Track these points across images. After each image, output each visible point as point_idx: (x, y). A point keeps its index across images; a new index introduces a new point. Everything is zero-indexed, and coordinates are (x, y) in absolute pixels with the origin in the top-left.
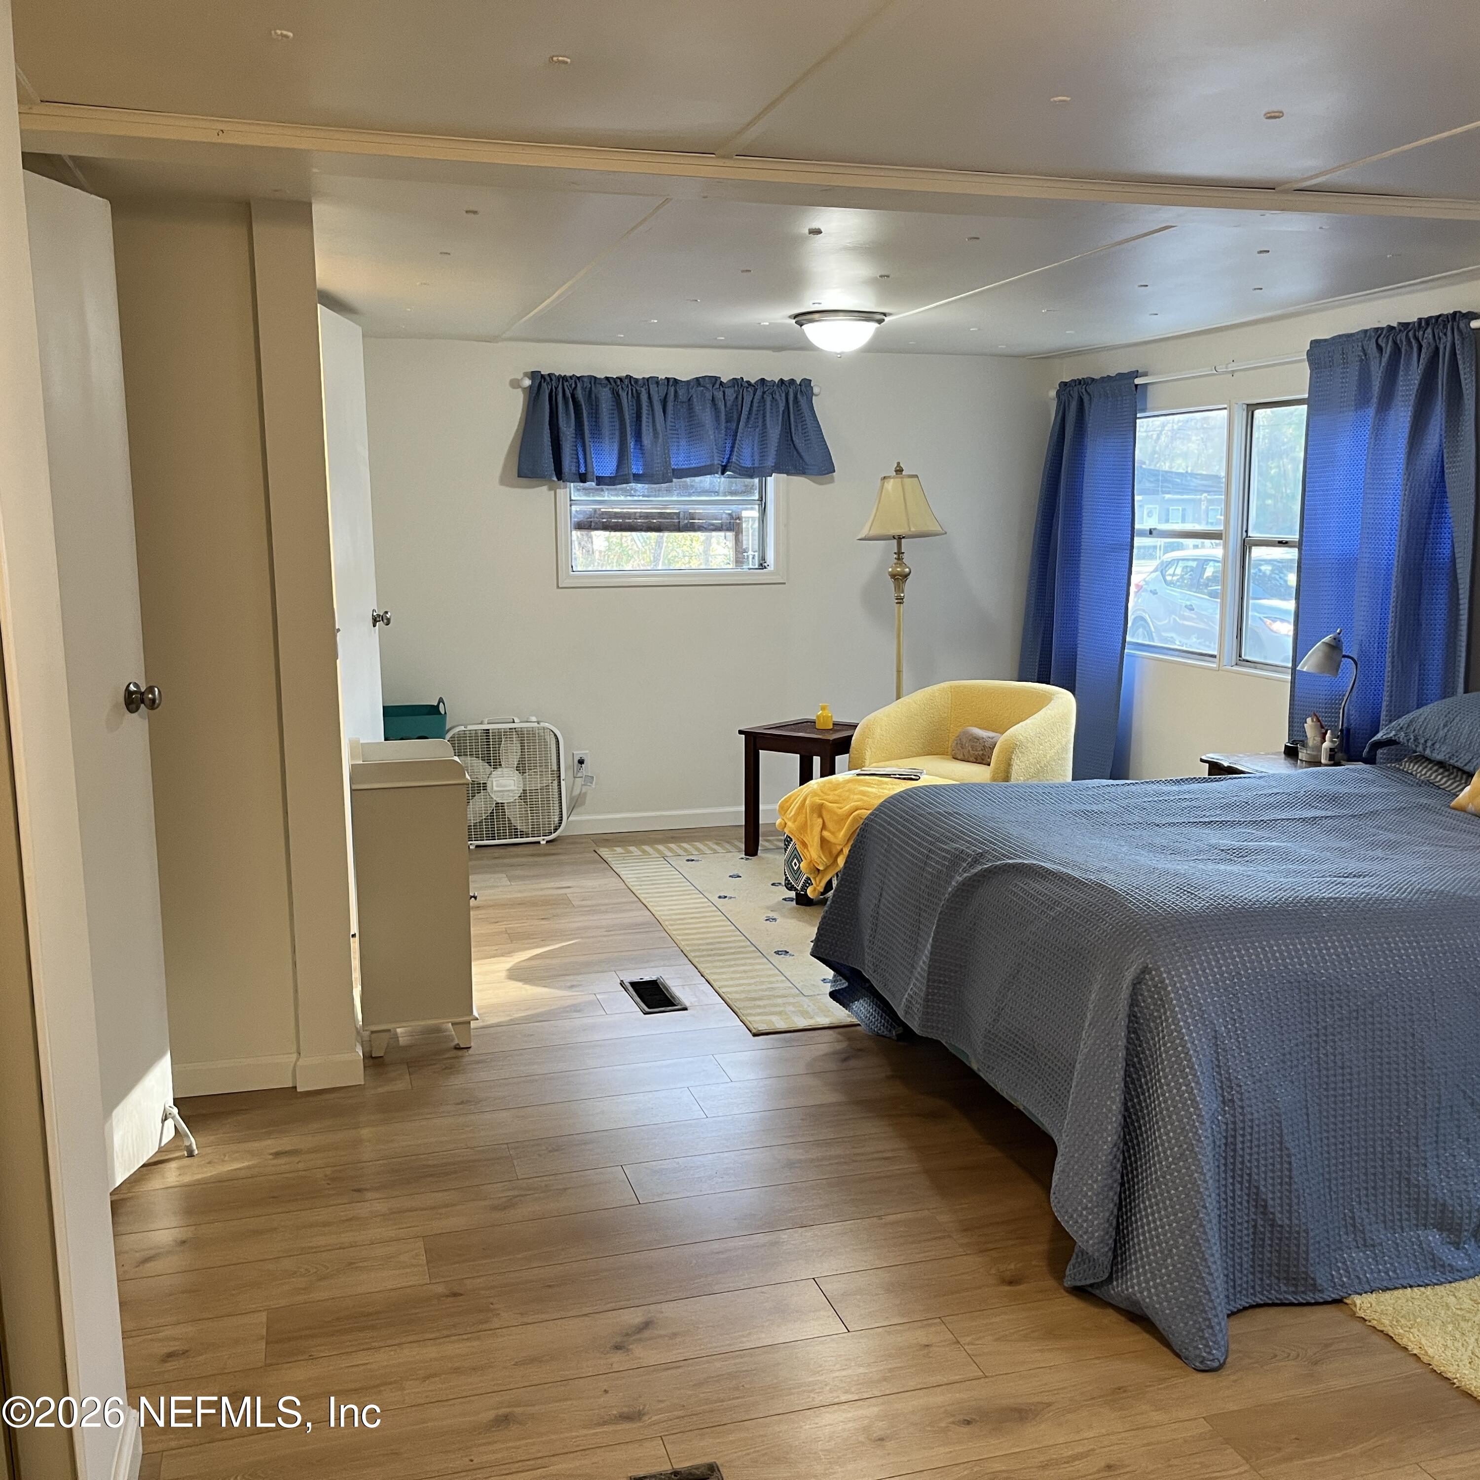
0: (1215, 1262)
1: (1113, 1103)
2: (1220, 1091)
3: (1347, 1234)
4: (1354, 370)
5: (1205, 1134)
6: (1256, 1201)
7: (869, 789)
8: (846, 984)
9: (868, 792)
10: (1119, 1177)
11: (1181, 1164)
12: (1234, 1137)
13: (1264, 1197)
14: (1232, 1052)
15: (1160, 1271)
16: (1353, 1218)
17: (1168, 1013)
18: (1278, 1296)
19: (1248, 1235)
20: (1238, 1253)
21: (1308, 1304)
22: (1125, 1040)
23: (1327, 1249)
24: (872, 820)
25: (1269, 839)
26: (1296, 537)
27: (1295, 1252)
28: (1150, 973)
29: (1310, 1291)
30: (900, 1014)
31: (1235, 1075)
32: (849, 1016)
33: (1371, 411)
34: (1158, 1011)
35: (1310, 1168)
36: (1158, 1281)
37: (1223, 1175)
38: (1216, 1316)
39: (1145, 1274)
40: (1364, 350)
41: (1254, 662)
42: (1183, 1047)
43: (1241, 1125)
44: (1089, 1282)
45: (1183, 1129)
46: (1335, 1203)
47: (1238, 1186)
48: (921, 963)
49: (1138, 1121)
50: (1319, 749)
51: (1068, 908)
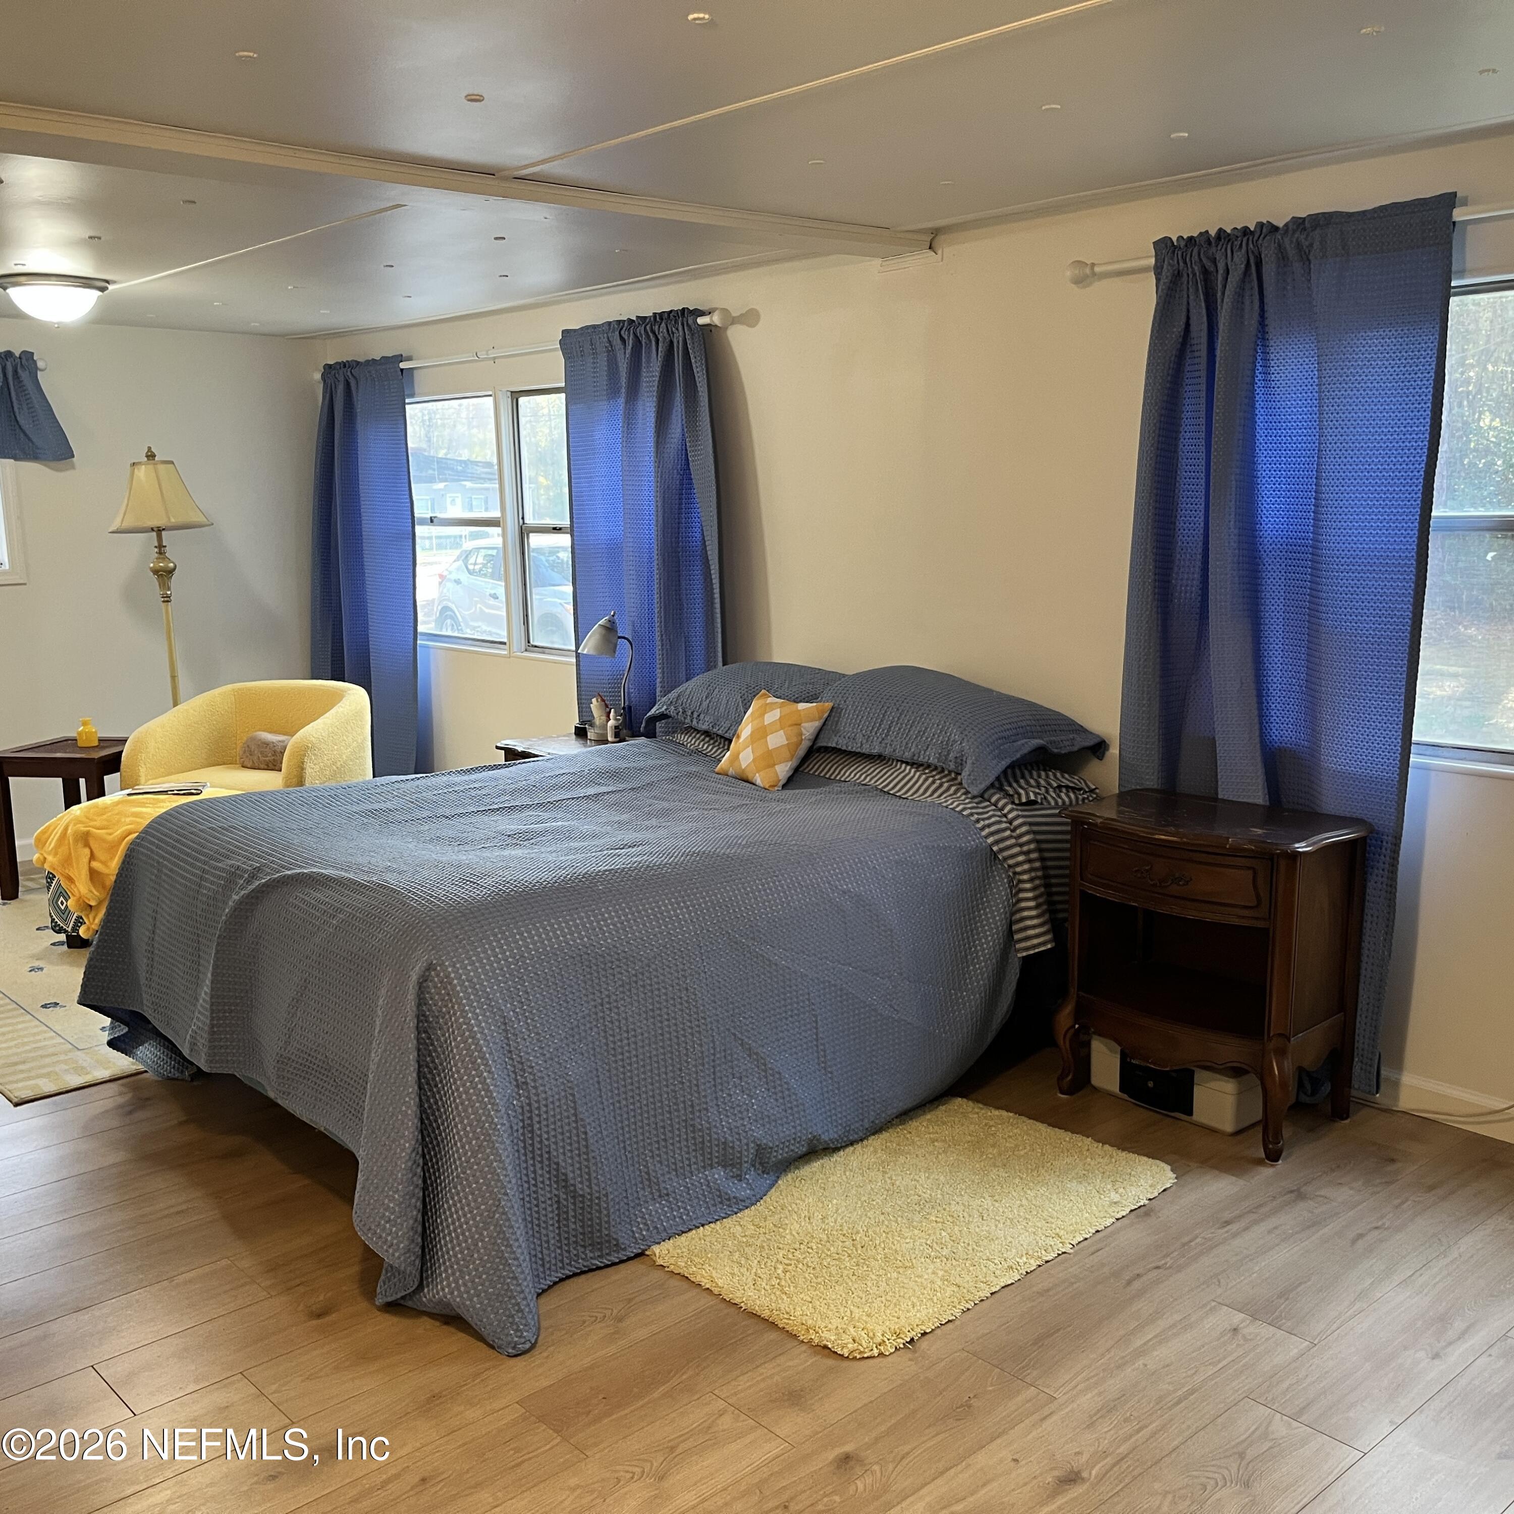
0: (520, 1246)
1: (408, 1108)
2: (513, 1076)
3: (643, 1189)
4: (603, 360)
5: (501, 1121)
6: (557, 1176)
7: (144, 810)
8: (126, 1030)
9: (141, 813)
10: (420, 1182)
11: (480, 1156)
12: (530, 1118)
13: (563, 1171)
14: (521, 1035)
15: (467, 1267)
16: (648, 1173)
17: (456, 1007)
18: (585, 1264)
19: (552, 1212)
20: (544, 1232)
21: (614, 1264)
22: (415, 1042)
23: (626, 1207)
24: (138, 845)
25: (555, 819)
26: (566, 522)
27: (598, 1218)
28: (435, 969)
29: (614, 1251)
30: (186, 1052)
31: (527, 1056)
32: (133, 1064)
33: (622, 400)
34: (446, 1006)
35: (605, 1133)
36: (467, 1277)
37: (523, 1158)
38: (525, 1298)
39: (453, 1274)
40: (609, 342)
41: (542, 647)
42: (473, 1038)
43: (536, 1105)
44: (399, 1295)
45: (479, 1121)
46: (630, 1162)
47: (538, 1166)
48: (203, 995)
49: (436, 1121)
50: (605, 727)
51: (350, 914)
